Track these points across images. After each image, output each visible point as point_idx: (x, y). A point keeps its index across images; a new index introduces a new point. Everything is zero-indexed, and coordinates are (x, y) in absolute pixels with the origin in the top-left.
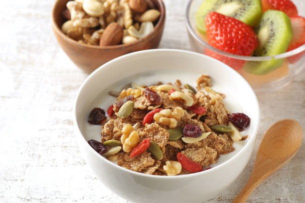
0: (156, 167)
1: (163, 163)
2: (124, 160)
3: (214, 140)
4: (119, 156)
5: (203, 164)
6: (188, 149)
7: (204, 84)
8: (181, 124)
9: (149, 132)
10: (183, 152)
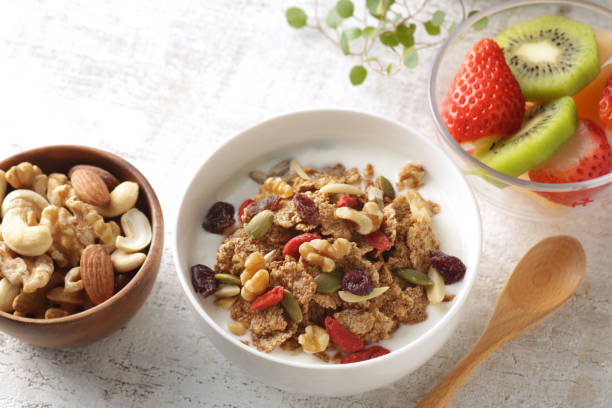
0: (288, 336)
1: (301, 329)
2: (242, 310)
3: (395, 298)
4: (236, 301)
5: (367, 338)
6: (347, 311)
7: (411, 181)
8: (345, 265)
9: (287, 273)
10: (337, 315)
